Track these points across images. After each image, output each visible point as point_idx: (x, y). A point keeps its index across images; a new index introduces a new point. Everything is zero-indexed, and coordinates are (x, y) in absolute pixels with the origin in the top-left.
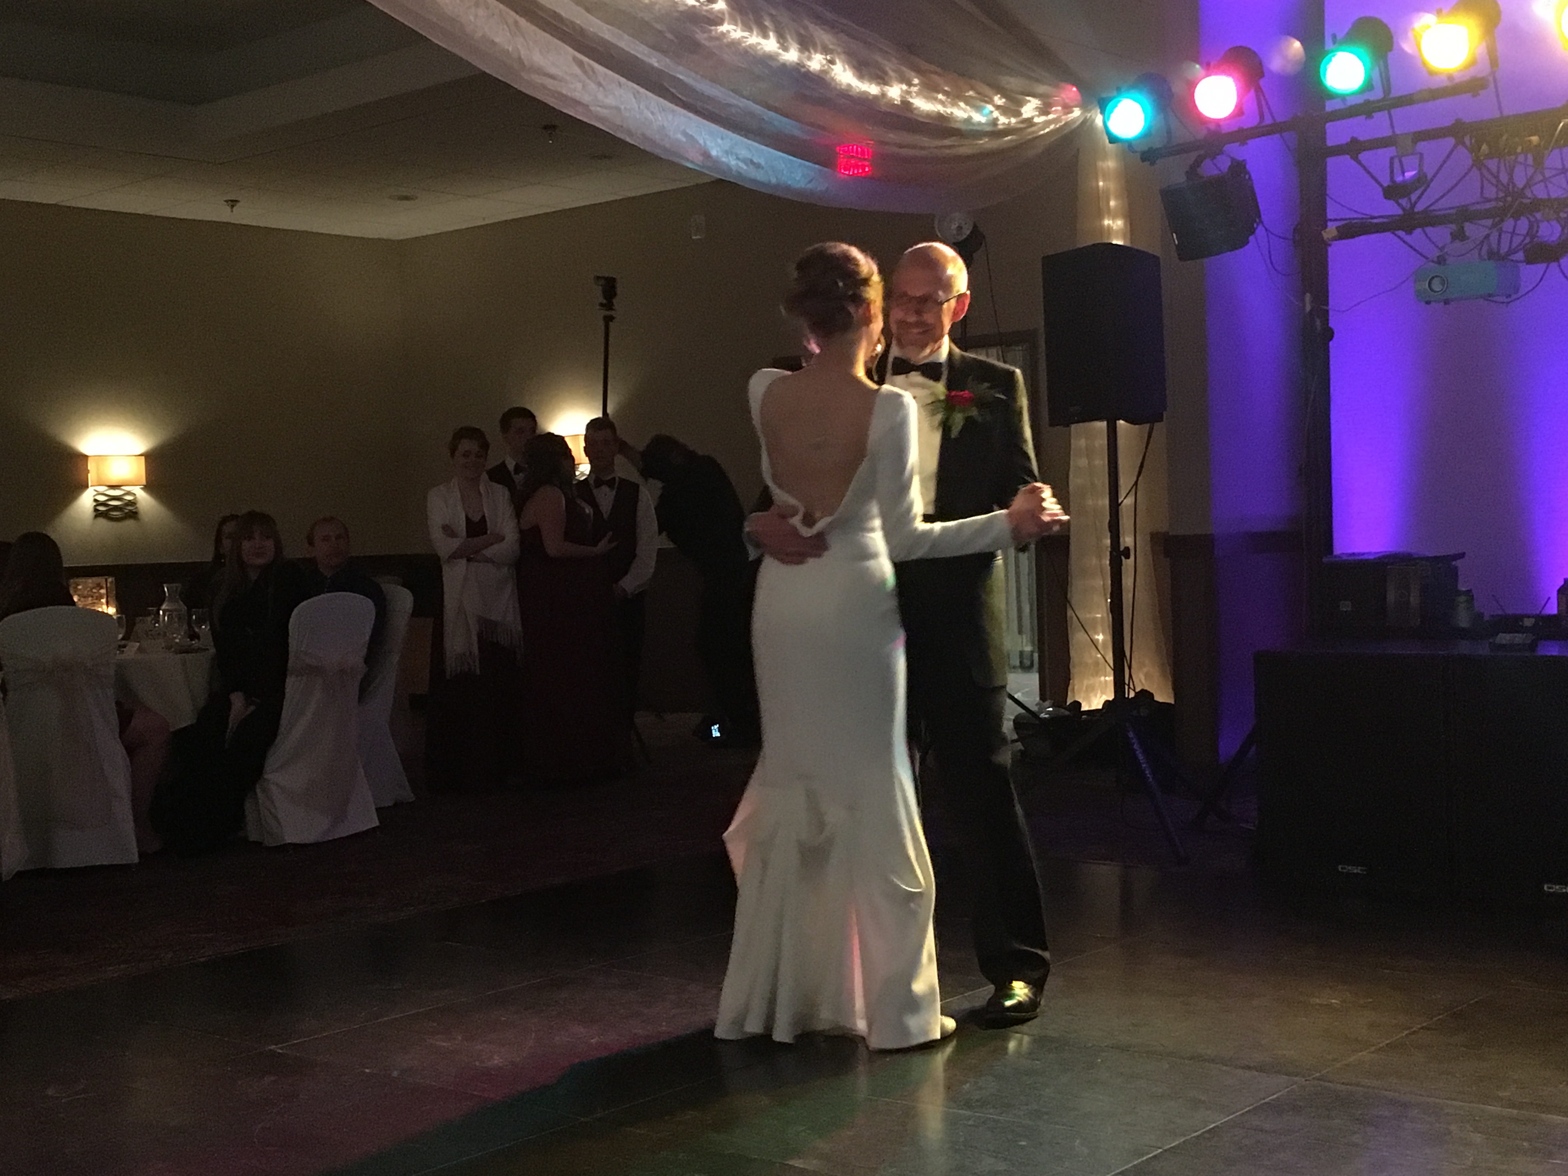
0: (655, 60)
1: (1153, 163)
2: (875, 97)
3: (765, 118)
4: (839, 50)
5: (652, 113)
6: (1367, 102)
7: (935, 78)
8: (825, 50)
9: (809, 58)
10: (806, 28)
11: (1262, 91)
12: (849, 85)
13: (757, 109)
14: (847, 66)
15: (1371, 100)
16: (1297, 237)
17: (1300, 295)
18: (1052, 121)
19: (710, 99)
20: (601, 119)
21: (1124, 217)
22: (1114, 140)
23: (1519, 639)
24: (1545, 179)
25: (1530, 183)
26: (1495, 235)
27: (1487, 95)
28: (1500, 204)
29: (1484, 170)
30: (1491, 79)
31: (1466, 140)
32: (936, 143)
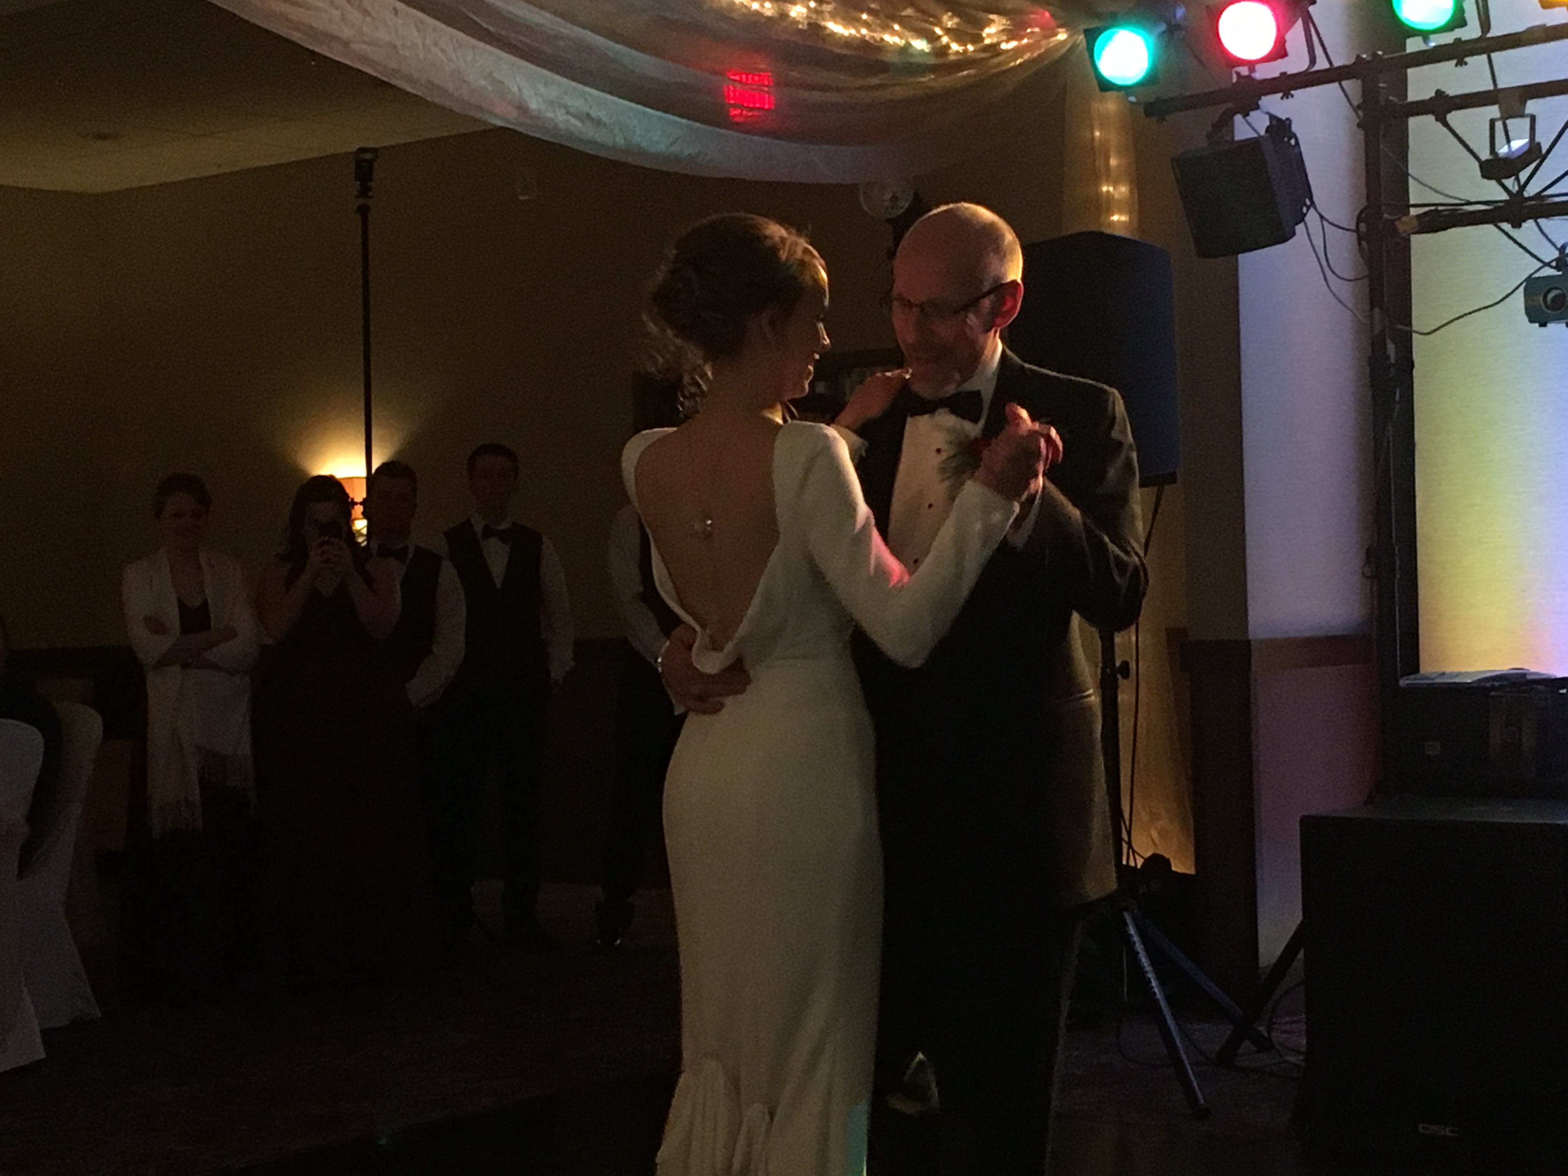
1: (1162, 118)
2: (770, 19)
3: (608, 53)
6: (1458, 42)
11: (1313, 23)
13: (597, 41)
15: (1463, 39)
16: (1363, 226)
17: (1368, 308)
18: (1027, 48)
19: (528, 28)
20: (364, 59)
21: (1131, 182)
22: (1106, 86)
32: (858, 82)
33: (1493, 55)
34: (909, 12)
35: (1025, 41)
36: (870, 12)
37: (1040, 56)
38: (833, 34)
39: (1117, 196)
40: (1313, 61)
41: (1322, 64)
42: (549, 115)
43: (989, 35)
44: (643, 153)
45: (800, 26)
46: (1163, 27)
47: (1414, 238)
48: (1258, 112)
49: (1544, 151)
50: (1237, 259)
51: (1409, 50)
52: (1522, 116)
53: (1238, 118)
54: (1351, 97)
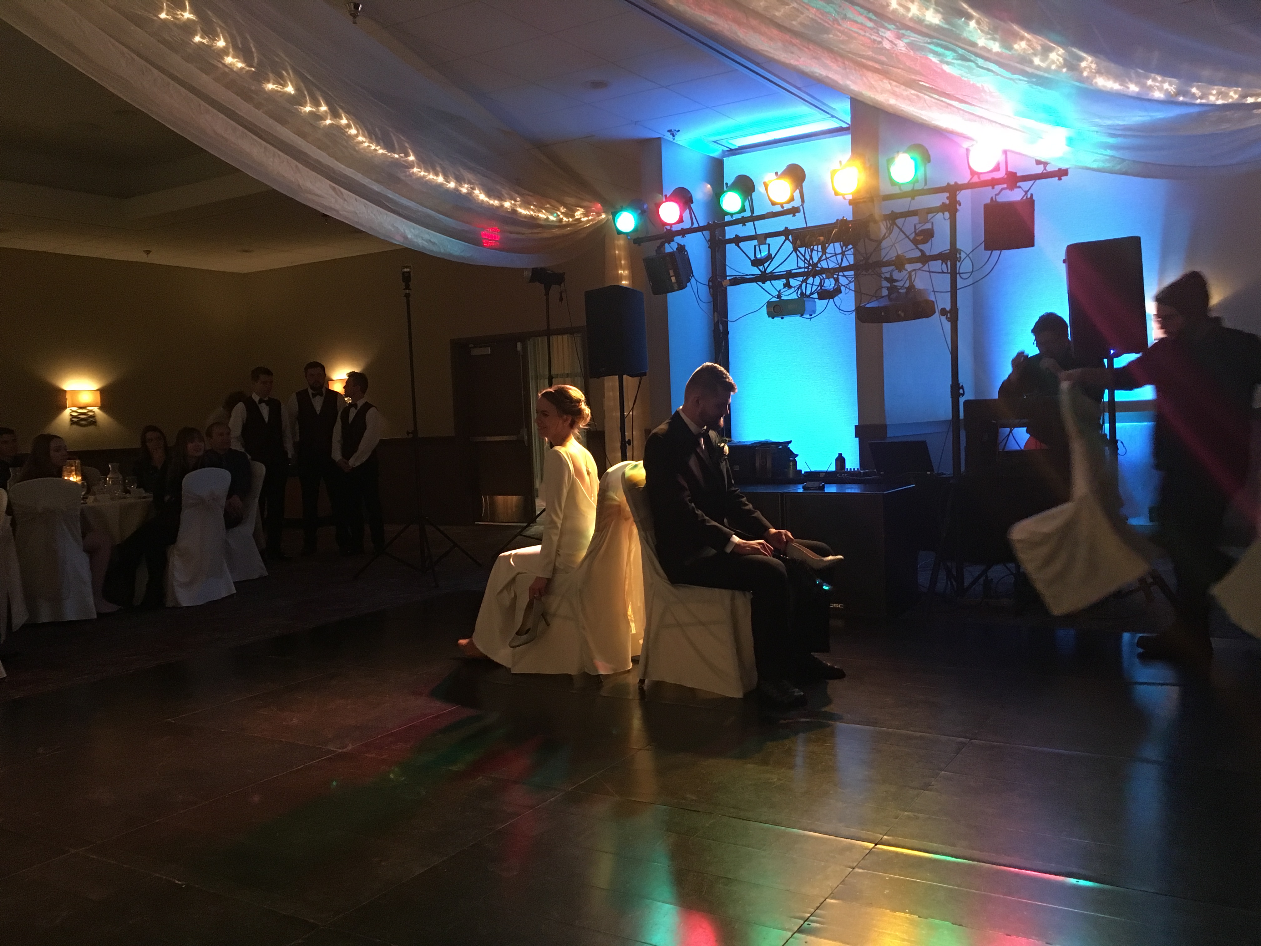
0: (376, 187)
1: (639, 244)
2: (497, 207)
3: (437, 218)
4: (477, 182)
5: (375, 215)
6: (743, 217)
7: (529, 198)
8: (470, 182)
9: (461, 187)
10: (459, 171)
11: (692, 211)
12: (483, 201)
13: (433, 213)
14: (482, 191)
15: (745, 216)
16: (711, 284)
17: (713, 313)
18: (591, 220)
19: (407, 208)
20: (346, 218)
21: (629, 270)
22: (619, 233)
23: (816, 484)
24: (827, 258)
25: (820, 260)
26: (804, 285)
27: (800, 215)
28: (806, 270)
29: (798, 253)
30: (801, 208)
31: (790, 237)
32: (530, 231)
33: (755, 222)
34: (548, 206)
35: (590, 218)
36: (534, 205)
37: (596, 223)
38: (521, 213)
39: (624, 274)
40: (692, 224)
41: (696, 225)
42: (415, 240)
43: (577, 215)
44: (450, 255)
45: (509, 210)
46: (640, 211)
47: (728, 287)
48: (673, 242)
49: (773, 256)
50: (666, 296)
51: (726, 220)
52: (765, 244)
53: (666, 245)
54: (706, 237)
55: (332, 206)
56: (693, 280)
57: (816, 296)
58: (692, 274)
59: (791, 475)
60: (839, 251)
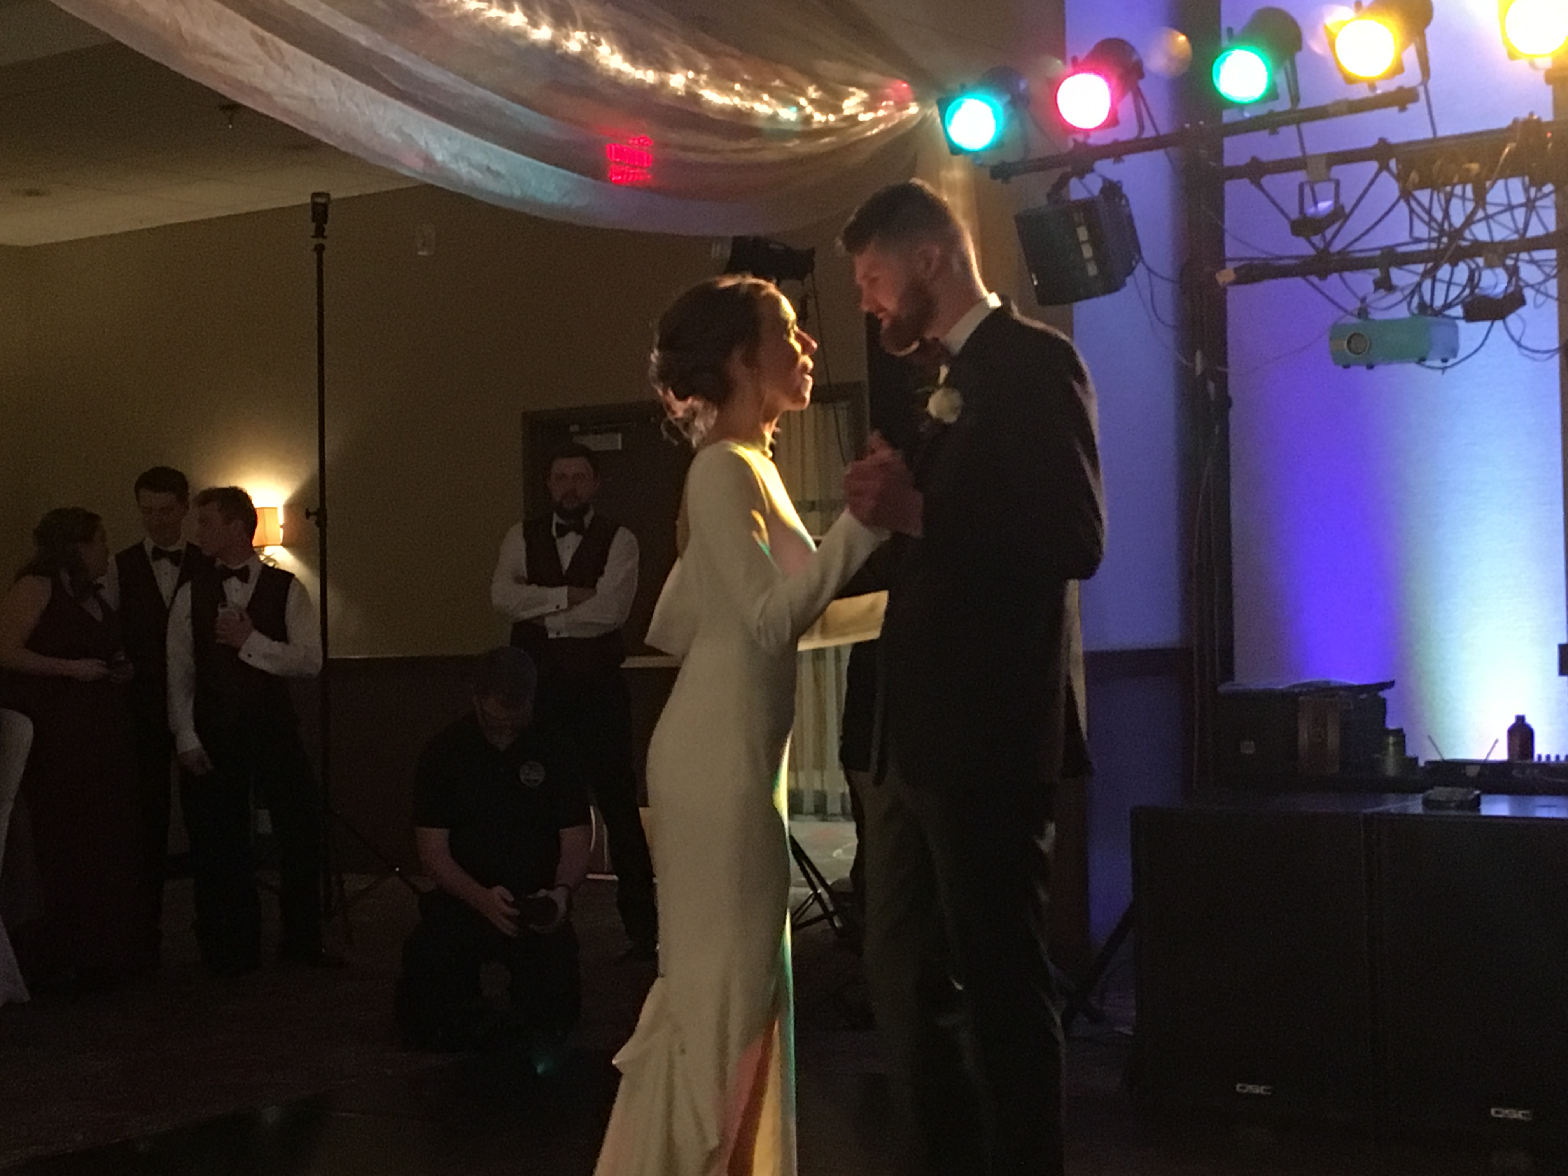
0: (363, 37)
2: (652, 87)
3: (507, 112)
4: (606, 24)
5: (357, 106)
6: (1271, 114)
7: (734, 62)
8: (588, 27)
9: (567, 37)
11: (1142, 97)
12: (619, 72)
13: (498, 100)
14: (615, 47)
15: (1277, 112)
16: (1183, 277)
18: (883, 120)
20: (288, 113)
23: (1459, 793)
24: (1487, 217)
25: (1469, 221)
26: (1427, 284)
27: (1417, 109)
28: (1434, 246)
29: (1414, 204)
30: (1421, 89)
31: (1393, 164)
32: (733, 145)
33: (1302, 126)
35: (881, 113)
37: (893, 127)
38: (708, 102)
40: (1142, 128)
41: (1149, 133)
42: (453, 166)
43: (849, 107)
44: (536, 203)
45: (679, 94)
46: (1009, 98)
47: (1230, 288)
48: (1093, 174)
49: (1347, 212)
51: (1226, 121)
52: (1329, 181)
53: (1074, 180)
54: (1173, 162)
55: (257, 82)
56: (1140, 271)
57: (1458, 311)
58: (1139, 252)
59: (1391, 767)
60: (1519, 198)
